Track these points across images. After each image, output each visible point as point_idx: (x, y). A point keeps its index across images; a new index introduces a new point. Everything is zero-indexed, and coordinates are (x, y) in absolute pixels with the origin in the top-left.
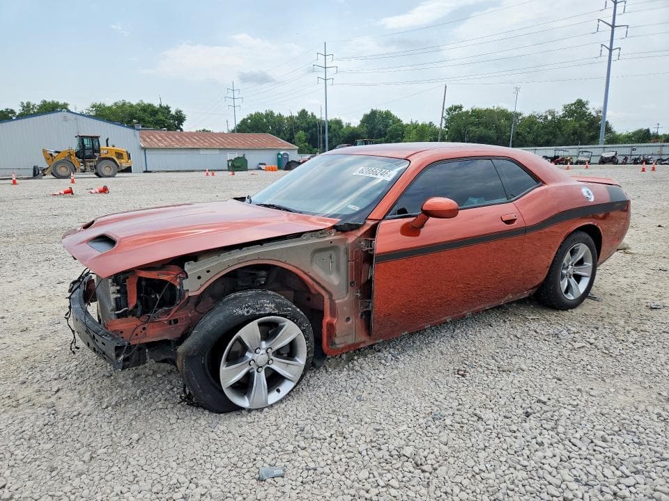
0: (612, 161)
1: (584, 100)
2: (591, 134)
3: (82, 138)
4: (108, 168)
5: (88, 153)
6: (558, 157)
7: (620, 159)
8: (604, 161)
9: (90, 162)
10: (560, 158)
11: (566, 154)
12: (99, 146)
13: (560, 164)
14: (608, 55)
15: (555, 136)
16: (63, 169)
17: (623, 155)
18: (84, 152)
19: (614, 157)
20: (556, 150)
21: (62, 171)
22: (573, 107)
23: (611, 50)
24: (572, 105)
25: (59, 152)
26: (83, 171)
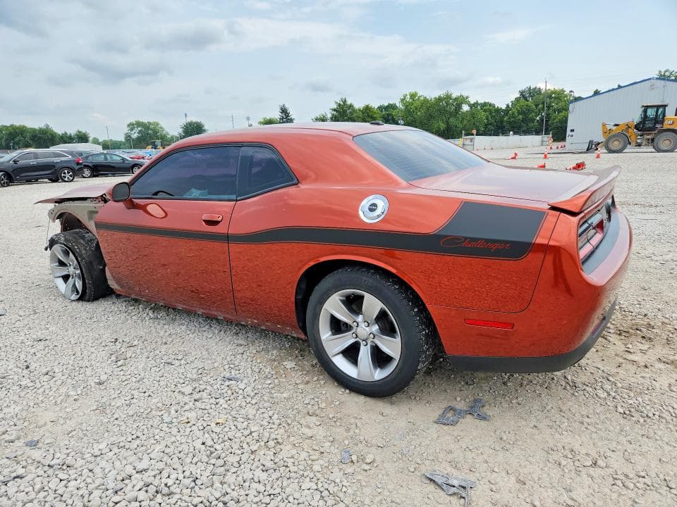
3: (646, 108)
4: (667, 142)
5: (649, 125)
9: (648, 134)
12: (664, 115)
16: (616, 143)
18: (644, 123)
21: (616, 145)
25: (617, 125)
26: (639, 145)
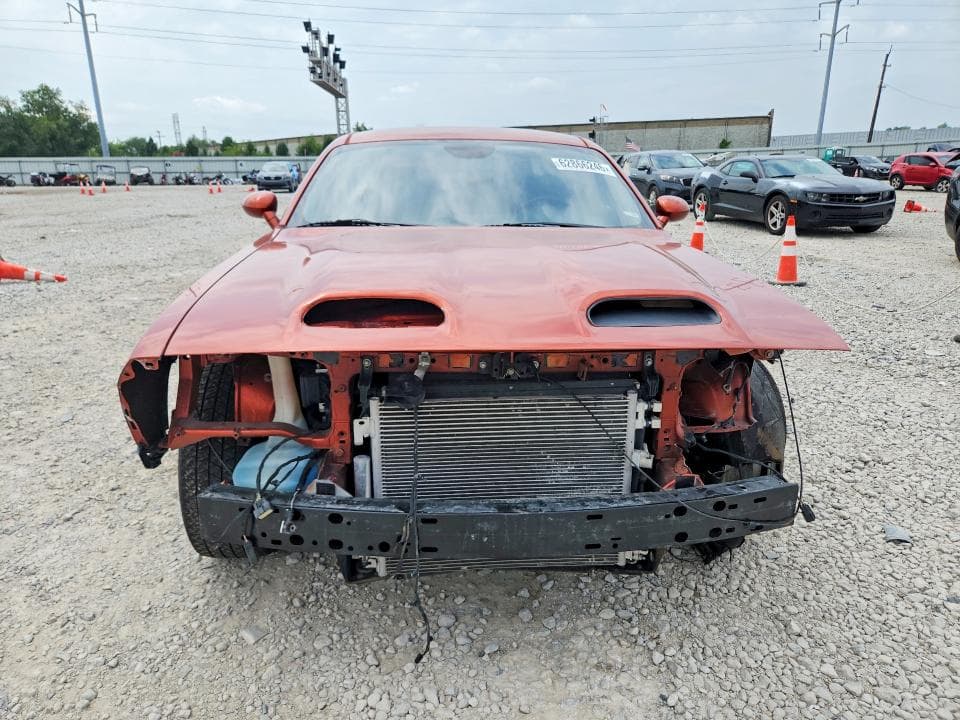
0: (146, 180)
1: (52, 86)
2: (78, 141)
6: (65, 174)
7: (157, 178)
8: (136, 181)
10: (68, 176)
11: (75, 169)
13: (72, 185)
14: (81, 21)
15: (20, 140)
17: (160, 173)
19: (148, 175)
20: (57, 163)
22: (37, 97)
23: (83, 15)
24: (34, 92)
